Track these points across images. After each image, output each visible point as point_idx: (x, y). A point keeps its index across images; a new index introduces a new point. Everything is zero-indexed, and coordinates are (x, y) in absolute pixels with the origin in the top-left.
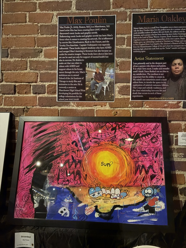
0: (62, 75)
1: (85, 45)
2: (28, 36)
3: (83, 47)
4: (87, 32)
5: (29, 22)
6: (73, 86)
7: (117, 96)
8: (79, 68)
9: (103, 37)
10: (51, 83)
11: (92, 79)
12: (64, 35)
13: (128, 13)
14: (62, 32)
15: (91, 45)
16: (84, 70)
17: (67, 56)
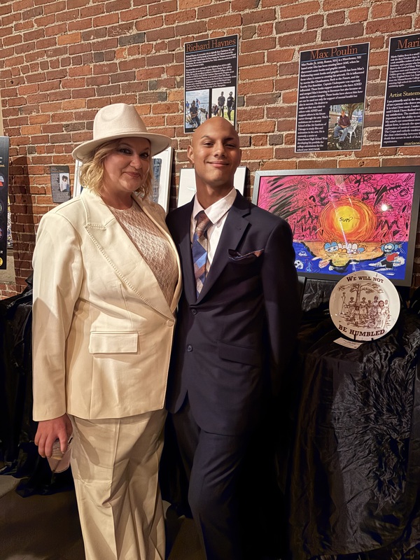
0: (301, 122)
1: (330, 84)
2: (266, 79)
3: (328, 86)
4: (333, 67)
5: (267, 62)
6: (314, 134)
7: (366, 142)
8: (321, 112)
9: (352, 72)
10: (290, 132)
11: (336, 124)
12: (306, 74)
13: (386, 38)
14: (304, 71)
15: (337, 83)
16: (328, 114)
17: (309, 99)
